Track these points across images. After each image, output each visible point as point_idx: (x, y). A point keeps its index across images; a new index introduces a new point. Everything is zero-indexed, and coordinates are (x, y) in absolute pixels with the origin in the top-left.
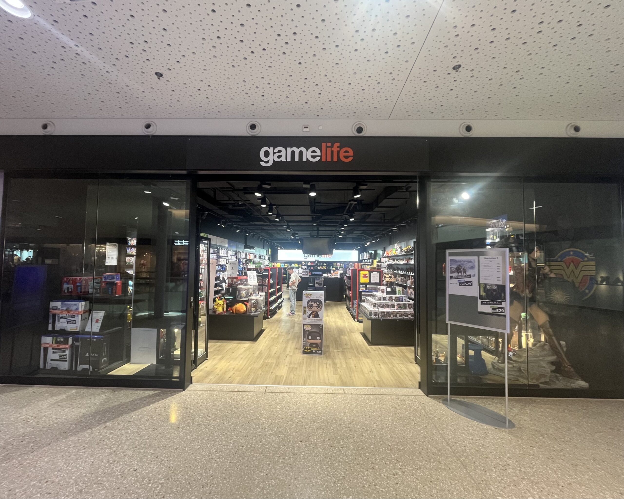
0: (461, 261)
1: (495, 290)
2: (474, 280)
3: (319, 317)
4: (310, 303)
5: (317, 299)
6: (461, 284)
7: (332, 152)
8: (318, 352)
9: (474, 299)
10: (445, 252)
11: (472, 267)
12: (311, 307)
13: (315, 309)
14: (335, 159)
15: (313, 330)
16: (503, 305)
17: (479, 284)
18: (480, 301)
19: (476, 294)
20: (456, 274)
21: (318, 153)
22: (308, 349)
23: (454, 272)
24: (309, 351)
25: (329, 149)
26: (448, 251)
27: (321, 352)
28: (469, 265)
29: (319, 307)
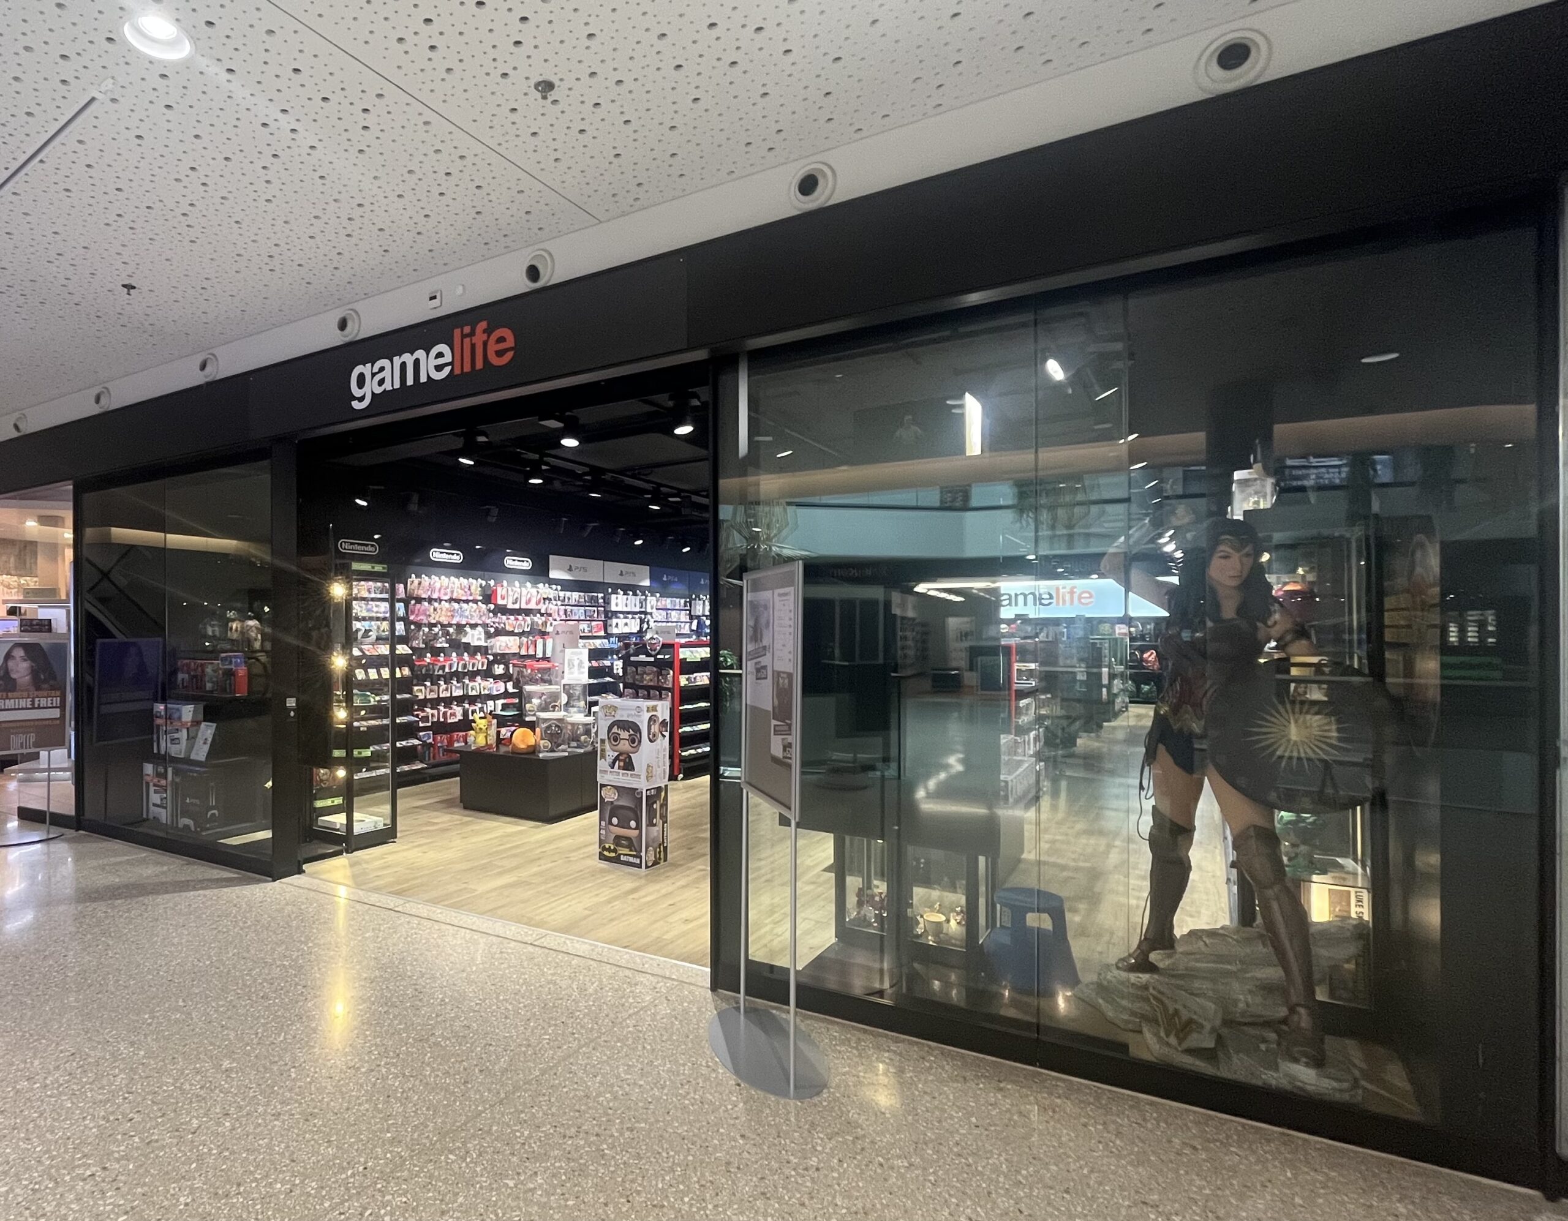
3: (633, 769)
4: (615, 730)
5: (630, 719)
7: (473, 346)
8: (631, 859)
12: (616, 740)
13: (624, 746)
14: (479, 365)
15: (621, 803)
21: (448, 358)
22: (609, 850)
24: (613, 855)
25: (467, 341)
27: (638, 861)
29: (633, 741)
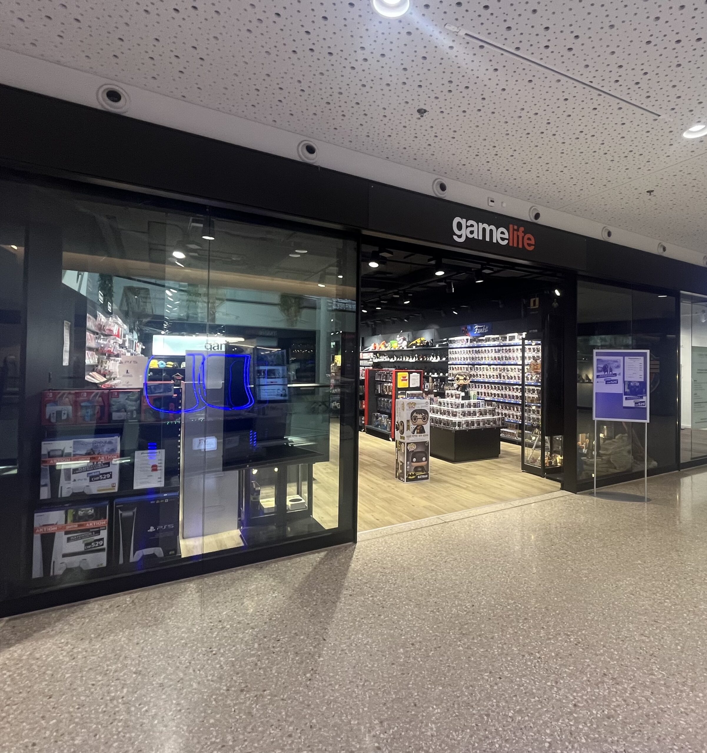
0: (608, 361)
1: (638, 387)
2: (620, 378)
3: (424, 432)
4: (415, 414)
5: (423, 408)
6: (607, 382)
7: (518, 236)
8: (423, 476)
9: (619, 396)
10: (592, 353)
11: (618, 367)
12: (415, 419)
13: (420, 422)
14: (520, 246)
15: (418, 450)
16: (644, 399)
17: (624, 382)
18: (624, 397)
19: (621, 391)
20: (602, 373)
21: (506, 236)
22: (412, 475)
23: (601, 371)
24: (414, 477)
25: (515, 232)
26: (595, 351)
27: (427, 476)
28: (616, 364)
29: (424, 419)
